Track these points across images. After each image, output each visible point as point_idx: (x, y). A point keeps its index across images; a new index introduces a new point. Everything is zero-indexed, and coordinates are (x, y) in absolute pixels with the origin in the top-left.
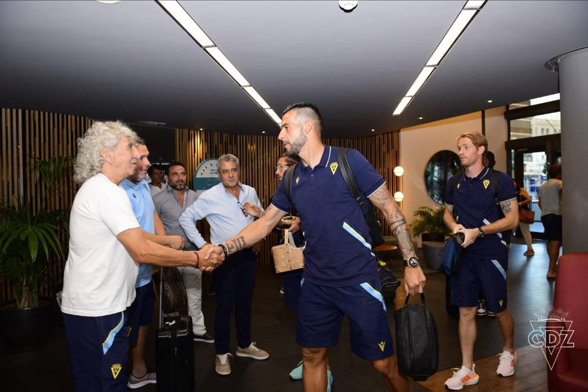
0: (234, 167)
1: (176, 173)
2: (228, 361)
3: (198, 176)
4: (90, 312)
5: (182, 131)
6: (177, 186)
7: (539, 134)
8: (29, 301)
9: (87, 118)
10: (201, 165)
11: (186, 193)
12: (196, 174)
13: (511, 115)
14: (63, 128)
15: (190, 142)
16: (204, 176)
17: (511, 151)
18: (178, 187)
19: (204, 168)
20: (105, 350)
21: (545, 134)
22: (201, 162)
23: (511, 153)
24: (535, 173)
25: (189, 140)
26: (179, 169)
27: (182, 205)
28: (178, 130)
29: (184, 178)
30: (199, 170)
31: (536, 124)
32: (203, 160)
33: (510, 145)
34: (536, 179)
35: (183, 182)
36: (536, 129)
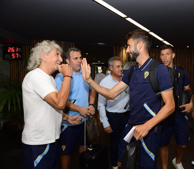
3: (124, 69)
4: (34, 142)
15: (120, 52)
16: (127, 69)
19: (127, 65)
20: (35, 165)
32: (127, 61)
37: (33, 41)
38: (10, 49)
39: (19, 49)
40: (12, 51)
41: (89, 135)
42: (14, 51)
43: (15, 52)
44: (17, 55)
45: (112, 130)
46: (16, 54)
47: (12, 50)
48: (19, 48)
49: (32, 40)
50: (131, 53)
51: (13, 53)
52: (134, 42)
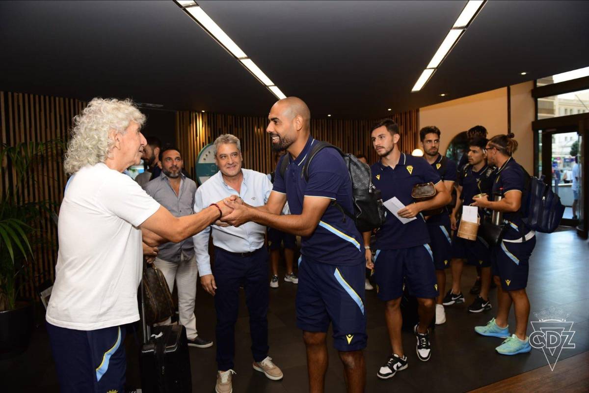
0: (234, 150)
1: (170, 159)
2: (230, 379)
3: (201, 161)
5: (183, 113)
6: (171, 173)
7: (563, 114)
8: (5, 304)
9: (76, 100)
10: (204, 150)
11: (182, 181)
12: (198, 160)
13: (538, 93)
14: (50, 112)
15: (192, 125)
16: (207, 162)
17: (538, 132)
18: (172, 175)
19: (207, 153)
20: (99, 377)
21: (569, 114)
22: (203, 146)
23: (538, 133)
24: (558, 154)
25: (190, 123)
26: (174, 154)
27: (178, 194)
28: (178, 113)
29: (179, 164)
30: (202, 155)
31: (560, 105)
32: (206, 145)
33: (537, 125)
34: (558, 161)
35: (178, 168)
36: (559, 109)
45: (216, 286)
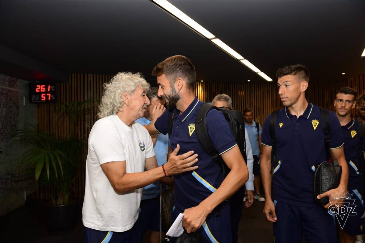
37: (72, 75)
38: (38, 87)
39: (52, 88)
40: (42, 91)
41: (166, 217)
42: (44, 91)
43: (46, 92)
44: (48, 96)
46: (48, 94)
47: (42, 88)
48: (51, 86)
49: (70, 74)
50: (167, 98)
51: (43, 93)
52: (168, 80)
